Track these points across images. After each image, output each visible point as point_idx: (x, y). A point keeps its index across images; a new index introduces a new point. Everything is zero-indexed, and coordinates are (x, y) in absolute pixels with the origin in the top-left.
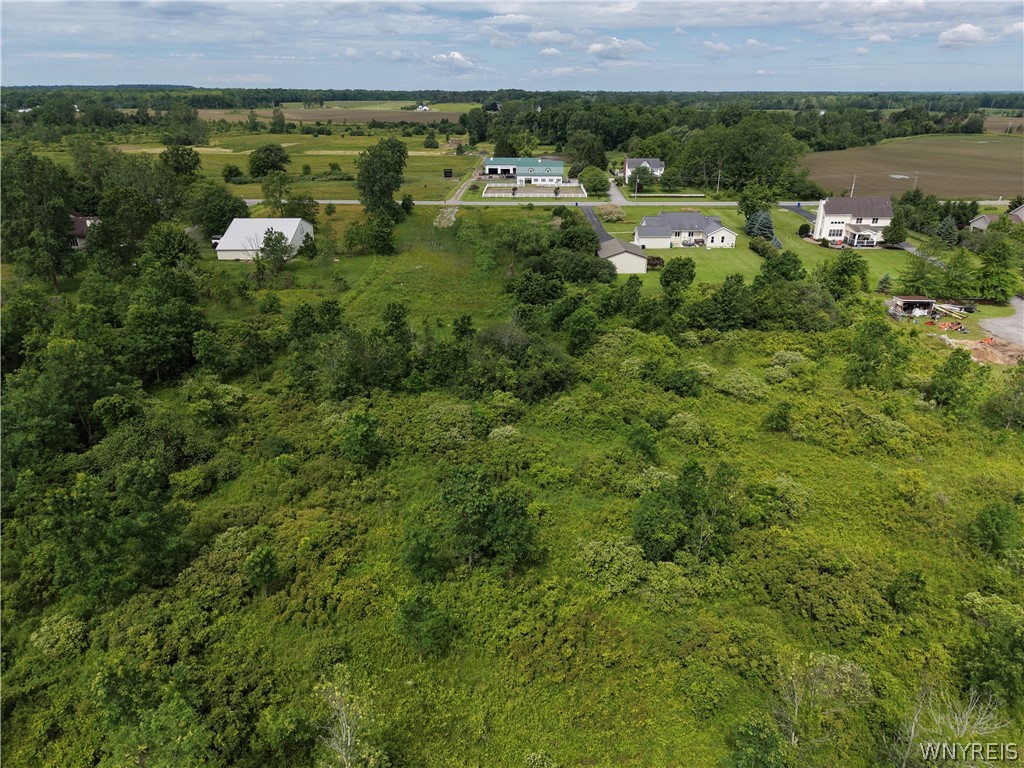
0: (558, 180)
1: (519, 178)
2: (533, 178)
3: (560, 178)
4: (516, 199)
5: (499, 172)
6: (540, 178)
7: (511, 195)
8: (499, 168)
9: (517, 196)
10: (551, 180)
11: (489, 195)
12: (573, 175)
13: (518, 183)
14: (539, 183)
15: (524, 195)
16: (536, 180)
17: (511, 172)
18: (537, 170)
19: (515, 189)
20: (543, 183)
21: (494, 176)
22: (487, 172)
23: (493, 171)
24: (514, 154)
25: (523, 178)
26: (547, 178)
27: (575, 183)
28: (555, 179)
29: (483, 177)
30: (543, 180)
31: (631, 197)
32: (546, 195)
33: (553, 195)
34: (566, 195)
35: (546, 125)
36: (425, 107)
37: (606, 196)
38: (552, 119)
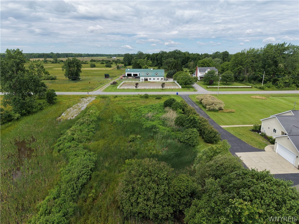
0: (162, 79)
1: (141, 78)
2: (148, 78)
4: (138, 89)
5: (132, 75)
6: (152, 78)
7: (135, 88)
8: (132, 74)
10: (158, 79)
11: (122, 88)
12: (169, 76)
13: (141, 80)
14: (152, 80)
15: (143, 88)
16: (150, 79)
17: (138, 75)
18: (150, 74)
19: (137, 84)
20: (154, 80)
21: (129, 77)
22: (126, 75)
23: (129, 75)
24: (140, 67)
25: (143, 78)
26: (156, 78)
27: (171, 80)
28: (160, 78)
29: (124, 78)
30: (154, 79)
31: (207, 88)
32: (156, 87)
33: (160, 87)
34: (168, 87)
35: (154, 59)
36: (115, 57)
37: (193, 87)
38: (156, 57)
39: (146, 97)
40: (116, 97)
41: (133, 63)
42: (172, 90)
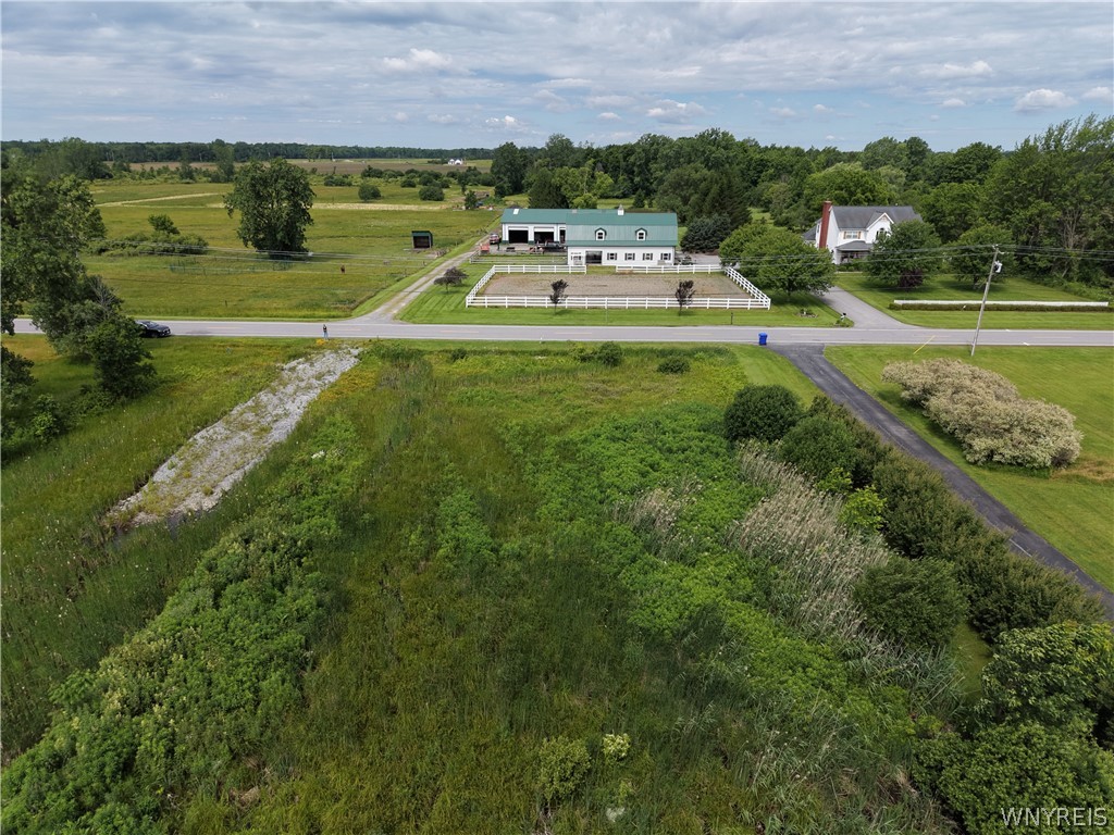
0: (665, 257)
1: (571, 252)
2: (605, 252)
3: (670, 251)
4: (564, 312)
5: (531, 237)
6: (621, 253)
7: (547, 302)
8: (531, 230)
9: (566, 303)
10: (649, 257)
11: (486, 301)
12: (694, 244)
13: (571, 263)
14: (620, 263)
15: (586, 302)
16: (612, 256)
17: (557, 237)
18: (614, 232)
19: (559, 286)
20: (631, 264)
21: (520, 247)
22: (506, 237)
23: (518, 237)
24: (564, 203)
25: (583, 252)
26: (639, 252)
27: (708, 264)
28: (657, 253)
29: (493, 249)
30: (630, 257)
31: (893, 307)
32: (647, 303)
33: (670, 302)
34: (708, 302)
35: (616, 168)
36: (458, 161)
37: (821, 303)
38: (625, 158)
39: (610, 357)
40: (459, 354)
41: (530, 185)
42: (731, 317)
